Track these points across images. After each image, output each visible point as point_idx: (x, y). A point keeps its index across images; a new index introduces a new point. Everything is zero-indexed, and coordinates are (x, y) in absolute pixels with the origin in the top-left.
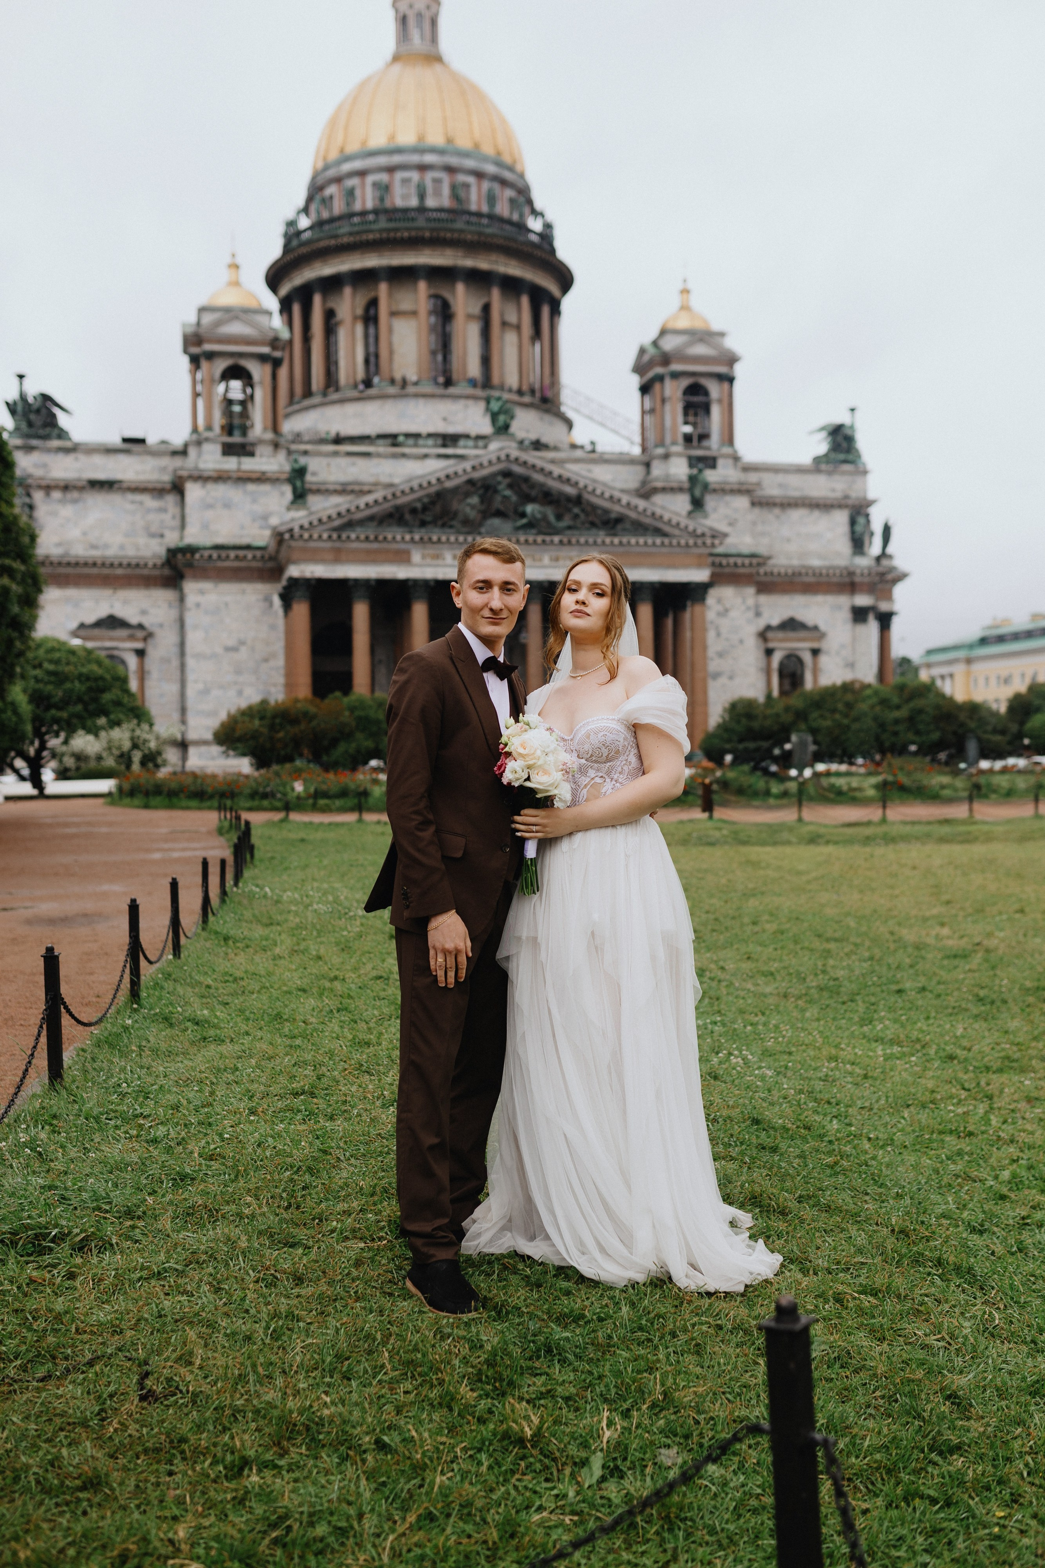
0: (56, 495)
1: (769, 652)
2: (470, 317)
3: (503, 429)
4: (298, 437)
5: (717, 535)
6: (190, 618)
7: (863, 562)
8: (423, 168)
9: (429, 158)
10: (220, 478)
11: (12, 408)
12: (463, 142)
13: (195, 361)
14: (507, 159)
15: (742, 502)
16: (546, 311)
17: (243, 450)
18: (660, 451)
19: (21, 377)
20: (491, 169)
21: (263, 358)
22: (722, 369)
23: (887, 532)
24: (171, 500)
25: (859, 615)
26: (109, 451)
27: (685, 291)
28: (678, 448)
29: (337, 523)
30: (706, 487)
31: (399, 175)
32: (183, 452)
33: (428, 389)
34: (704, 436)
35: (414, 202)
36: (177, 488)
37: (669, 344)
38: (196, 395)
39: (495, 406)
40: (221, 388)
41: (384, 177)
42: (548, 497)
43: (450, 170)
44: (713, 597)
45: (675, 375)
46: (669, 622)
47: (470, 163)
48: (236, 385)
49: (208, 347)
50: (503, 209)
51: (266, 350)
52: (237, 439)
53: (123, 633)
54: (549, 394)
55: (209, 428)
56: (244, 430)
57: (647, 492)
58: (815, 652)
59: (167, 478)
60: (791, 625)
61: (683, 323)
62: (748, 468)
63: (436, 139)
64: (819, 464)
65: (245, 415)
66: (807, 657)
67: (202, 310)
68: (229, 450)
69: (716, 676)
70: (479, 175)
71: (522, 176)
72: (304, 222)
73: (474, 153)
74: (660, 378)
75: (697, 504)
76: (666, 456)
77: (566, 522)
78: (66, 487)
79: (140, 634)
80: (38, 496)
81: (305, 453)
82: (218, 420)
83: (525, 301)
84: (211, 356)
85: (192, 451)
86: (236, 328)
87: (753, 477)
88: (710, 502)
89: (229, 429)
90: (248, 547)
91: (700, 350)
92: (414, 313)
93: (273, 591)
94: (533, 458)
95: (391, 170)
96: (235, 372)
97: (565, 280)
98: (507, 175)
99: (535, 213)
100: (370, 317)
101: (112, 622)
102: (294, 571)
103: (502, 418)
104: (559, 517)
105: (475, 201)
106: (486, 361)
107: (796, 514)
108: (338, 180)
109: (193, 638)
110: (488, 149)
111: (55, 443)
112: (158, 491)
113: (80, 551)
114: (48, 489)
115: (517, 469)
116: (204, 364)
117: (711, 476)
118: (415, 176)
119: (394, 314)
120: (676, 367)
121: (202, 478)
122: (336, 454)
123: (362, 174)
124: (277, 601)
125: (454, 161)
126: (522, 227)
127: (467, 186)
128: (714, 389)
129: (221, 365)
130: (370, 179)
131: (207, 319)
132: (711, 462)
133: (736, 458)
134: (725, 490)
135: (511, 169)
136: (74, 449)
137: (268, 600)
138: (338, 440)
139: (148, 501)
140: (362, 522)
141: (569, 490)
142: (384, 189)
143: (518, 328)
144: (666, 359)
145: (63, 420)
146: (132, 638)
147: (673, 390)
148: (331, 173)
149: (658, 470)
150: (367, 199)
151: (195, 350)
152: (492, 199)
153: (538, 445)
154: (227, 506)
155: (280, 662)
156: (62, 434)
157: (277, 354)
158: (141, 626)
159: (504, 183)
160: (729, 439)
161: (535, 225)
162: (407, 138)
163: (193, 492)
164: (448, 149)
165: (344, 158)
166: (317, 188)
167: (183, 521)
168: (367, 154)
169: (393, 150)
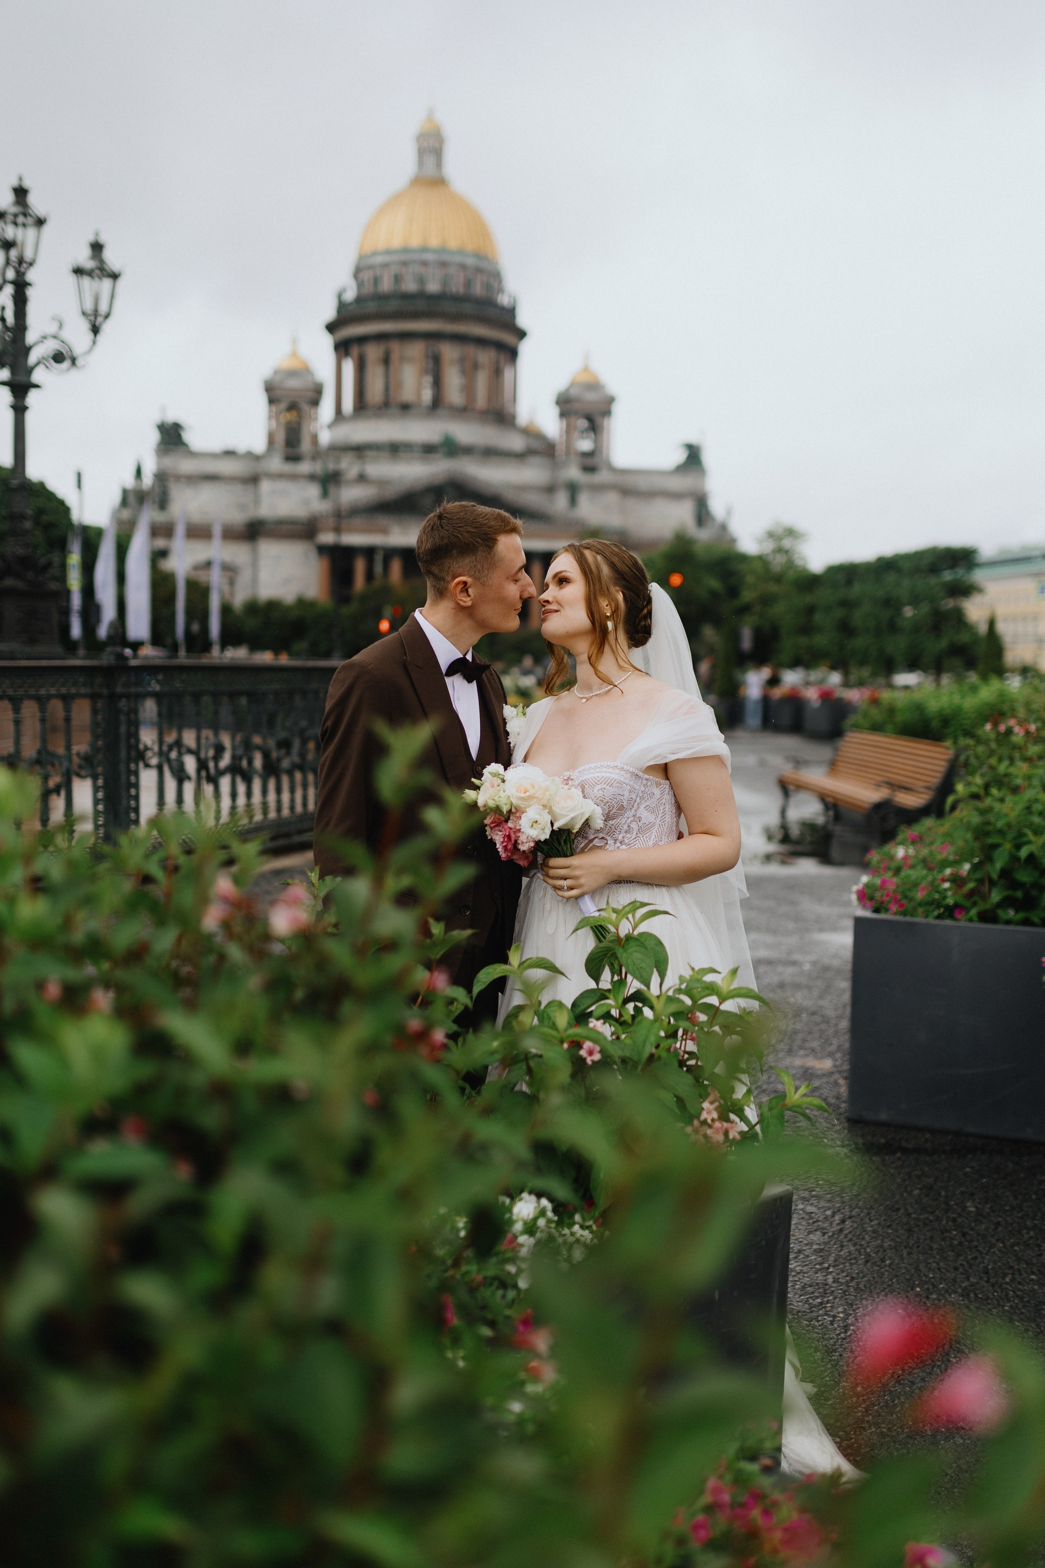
0: (182, 483)
6: (261, 562)
8: (425, 264)
9: (430, 257)
10: (282, 476)
11: (158, 428)
12: (453, 245)
13: (271, 399)
15: (613, 495)
16: (506, 356)
17: (295, 458)
21: (309, 401)
22: (605, 406)
24: (251, 488)
26: (215, 456)
31: (410, 269)
32: (259, 459)
33: (423, 411)
35: (416, 287)
36: (255, 480)
37: (575, 392)
40: (285, 415)
41: (398, 269)
43: (444, 264)
47: (457, 259)
49: (278, 392)
50: (478, 290)
51: (310, 394)
52: (293, 450)
56: (297, 445)
59: (248, 474)
61: (585, 378)
62: (618, 473)
63: (434, 242)
64: (679, 469)
67: (275, 370)
68: (289, 458)
70: (462, 267)
72: (350, 295)
74: (569, 412)
75: (573, 498)
78: (190, 478)
79: (229, 569)
80: (172, 484)
82: (283, 435)
83: (490, 353)
84: (278, 398)
85: (266, 458)
86: (294, 382)
87: (623, 478)
88: (583, 497)
89: (289, 443)
90: (296, 521)
92: (413, 360)
93: (311, 549)
95: (405, 264)
97: (521, 335)
99: (504, 292)
100: (386, 361)
102: (323, 538)
105: (458, 286)
108: (371, 267)
111: (181, 450)
112: (243, 481)
116: (275, 402)
117: (591, 479)
118: (419, 269)
119: (403, 359)
120: (580, 405)
121: (271, 476)
123: (385, 266)
124: (313, 555)
125: (445, 258)
126: (491, 302)
127: (452, 277)
129: (284, 404)
130: (391, 271)
131: (279, 375)
132: (593, 471)
133: (609, 466)
134: (597, 489)
135: (488, 260)
136: (192, 454)
137: (309, 555)
139: (238, 488)
142: (398, 279)
144: (572, 399)
145: (187, 437)
148: (367, 262)
150: (386, 286)
151: (270, 393)
152: (469, 283)
154: (284, 493)
156: (186, 446)
157: (317, 397)
158: (229, 565)
159: (480, 270)
160: (608, 451)
163: (264, 484)
164: (442, 250)
165: (375, 254)
166: (357, 273)
167: (257, 501)
168: (388, 252)
169: (405, 250)
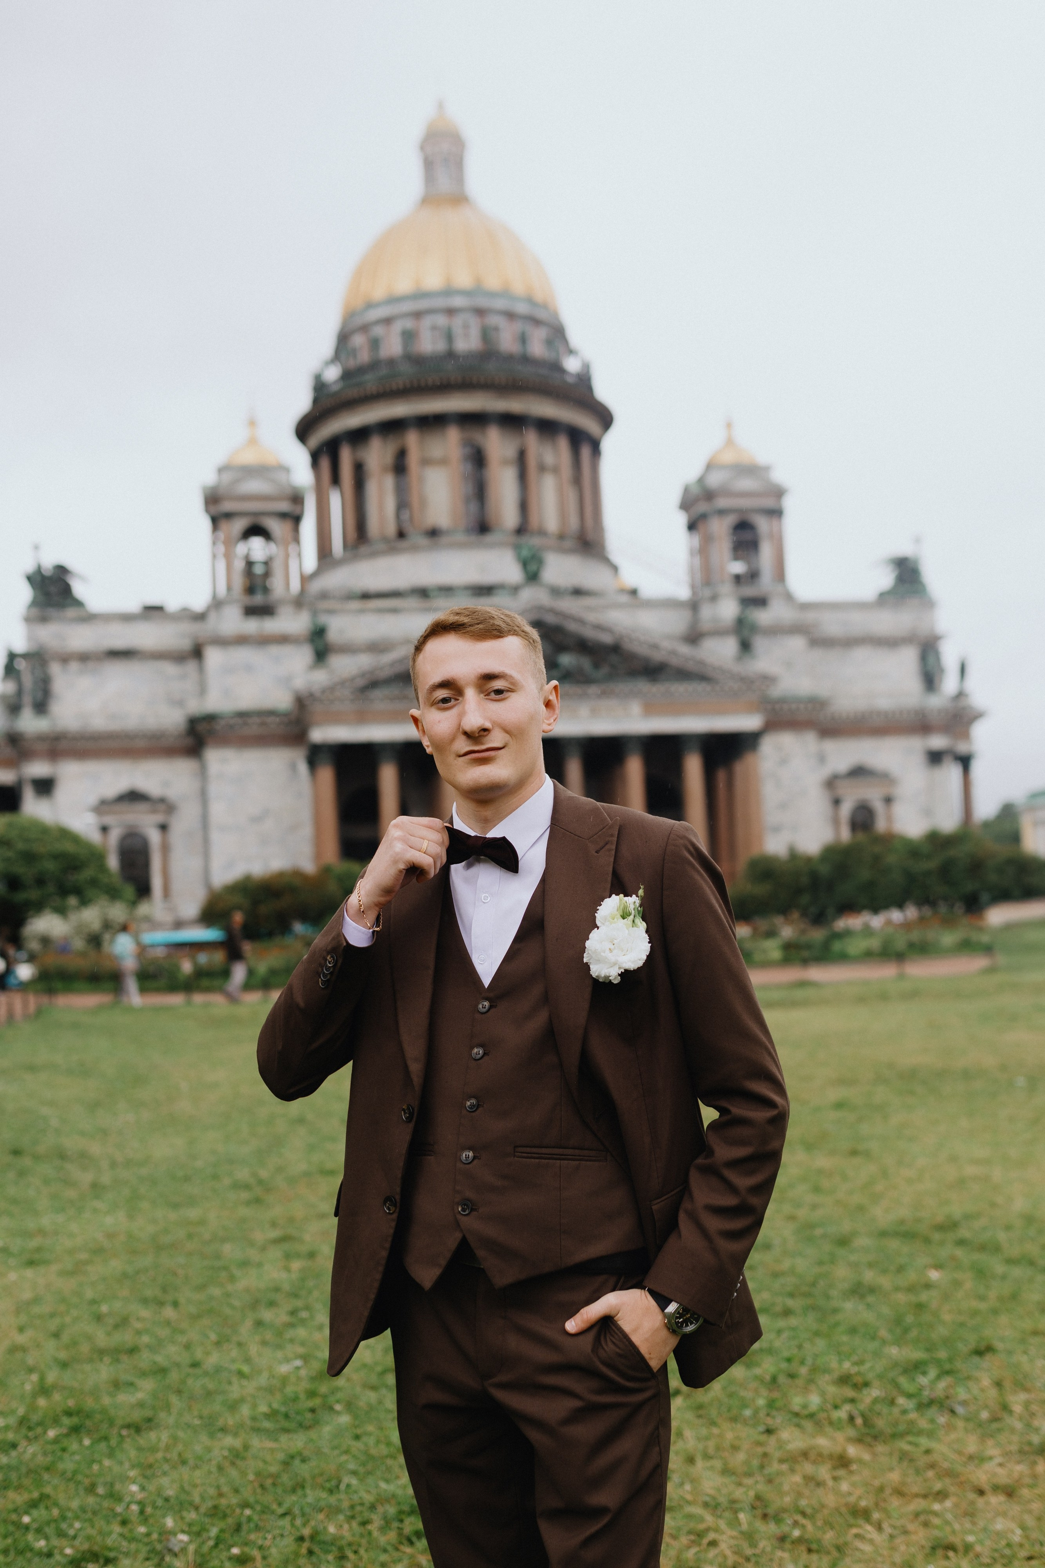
0: (74, 666)
1: (837, 802)
2: (505, 462)
3: (532, 577)
4: (324, 596)
5: (769, 679)
6: (214, 788)
7: (936, 702)
8: (451, 312)
9: (458, 302)
10: (241, 640)
11: (30, 578)
12: (493, 283)
13: (216, 520)
14: (539, 297)
15: (797, 643)
16: (586, 452)
17: (264, 611)
18: (707, 593)
19: (36, 547)
20: (521, 308)
21: (283, 516)
22: (769, 503)
23: (963, 670)
24: (191, 667)
25: (935, 758)
26: (127, 618)
27: (729, 426)
28: (727, 588)
29: (361, 682)
30: (754, 629)
31: (427, 322)
32: (200, 617)
33: (460, 537)
34: (753, 575)
35: (440, 347)
36: (197, 653)
37: (715, 480)
38: (214, 556)
39: (525, 553)
40: (241, 549)
41: (409, 324)
42: (584, 646)
43: (480, 312)
44: (769, 746)
45: (722, 512)
46: (721, 776)
47: (500, 304)
48: (257, 544)
49: (228, 506)
50: (537, 348)
51: (284, 506)
52: (258, 599)
53: (142, 807)
54: (590, 536)
55: (229, 588)
56: (266, 590)
57: (694, 637)
58: (888, 800)
59: (185, 644)
60: (859, 772)
61: (728, 457)
62: (806, 606)
63: (463, 279)
64: (884, 599)
65: (267, 574)
66: (878, 806)
67: (221, 470)
68: (251, 611)
69: (777, 829)
70: (510, 316)
71: (556, 315)
72: (332, 374)
73: (505, 293)
74: (703, 517)
75: (745, 646)
76: (714, 598)
77: (605, 670)
78: (84, 658)
79: (162, 807)
80: (55, 669)
81: (331, 612)
82: (239, 582)
83: (563, 443)
84: (229, 516)
85: (212, 617)
86: (254, 486)
87: (810, 616)
88: (760, 643)
89: (250, 590)
90: (271, 713)
91: (746, 484)
92: (443, 462)
93: (298, 757)
94: (569, 605)
95: (418, 315)
96: (256, 530)
97: (606, 419)
98: (541, 315)
99: (571, 352)
100: (400, 467)
101: (134, 797)
102: (319, 735)
103: (533, 567)
104: (596, 665)
105: (507, 342)
106: (524, 507)
107: (861, 653)
108: (364, 328)
109: (218, 810)
110: (518, 288)
111: (71, 612)
112: (177, 657)
113: (99, 723)
114: (65, 659)
115: (550, 619)
116: (224, 525)
117: (763, 617)
118: (441, 320)
119: (426, 462)
120: (722, 503)
121: (223, 642)
122: (362, 611)
123: (388, 321)
124: (303, 768)
125: (482, 302)
126: (557, 367)
127: (496, 329)
128: (762, 524)
129: (239, 525)
130: (398, 327)
131: (227, 477)
132: (760, 602)
133: (789, 597)
134: (777, 631)
135: (545, 306)
136: (90, 618)
137: (293, 767)
138: (366, 596)
139: (170, 669)
140: (388, 681)
141: (607, 639)
142: (409, 336)
143: (556, 470)
144: (709, 495)
145: (79, 589)
146: (154, 811)
147: (721, 528)
148: (359, 321)
149: (706, 612)
150: (393, 347)
151: (214, 509)
152: (523, 339)
153: (578, 592)
154: (249, 668)
155: (307, 831)
156: (78, 604)
157: (296, 510)
158: (162, 800)
159: (536, 322)
160: (780, 575)
161: (572, 365)
162: (433, 281)
163: (214, 657)
164: (477, 291)
165: (370, 305)
166: (343, 338)
167: (202, 690)
168: (393, 300)
169: (420, 295)
